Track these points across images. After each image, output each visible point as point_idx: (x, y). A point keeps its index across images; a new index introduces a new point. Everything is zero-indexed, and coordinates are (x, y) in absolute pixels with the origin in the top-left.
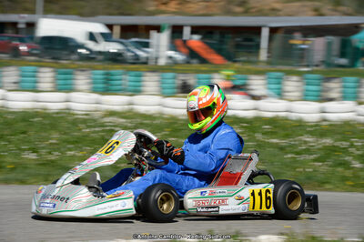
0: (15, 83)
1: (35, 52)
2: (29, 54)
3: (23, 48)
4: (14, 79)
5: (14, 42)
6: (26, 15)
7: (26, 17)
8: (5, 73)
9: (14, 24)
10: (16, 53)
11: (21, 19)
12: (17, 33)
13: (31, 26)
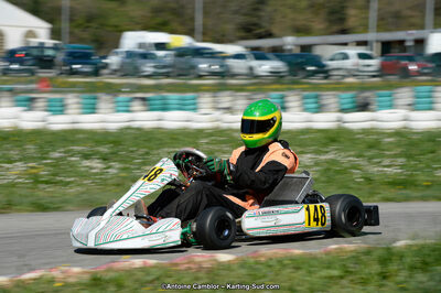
0: (409, 105)
1: (426, 71)
2: (419, 73)
3: (413, 67)
4: (409, 101)
5: (403, 62)
6: (414, 32)
7: (415, 34)
8: (398, 95)
9: (401, 42)
10: (406, 74)
11: (409, 36)
12: (405, 51)
13: (421, 43)
